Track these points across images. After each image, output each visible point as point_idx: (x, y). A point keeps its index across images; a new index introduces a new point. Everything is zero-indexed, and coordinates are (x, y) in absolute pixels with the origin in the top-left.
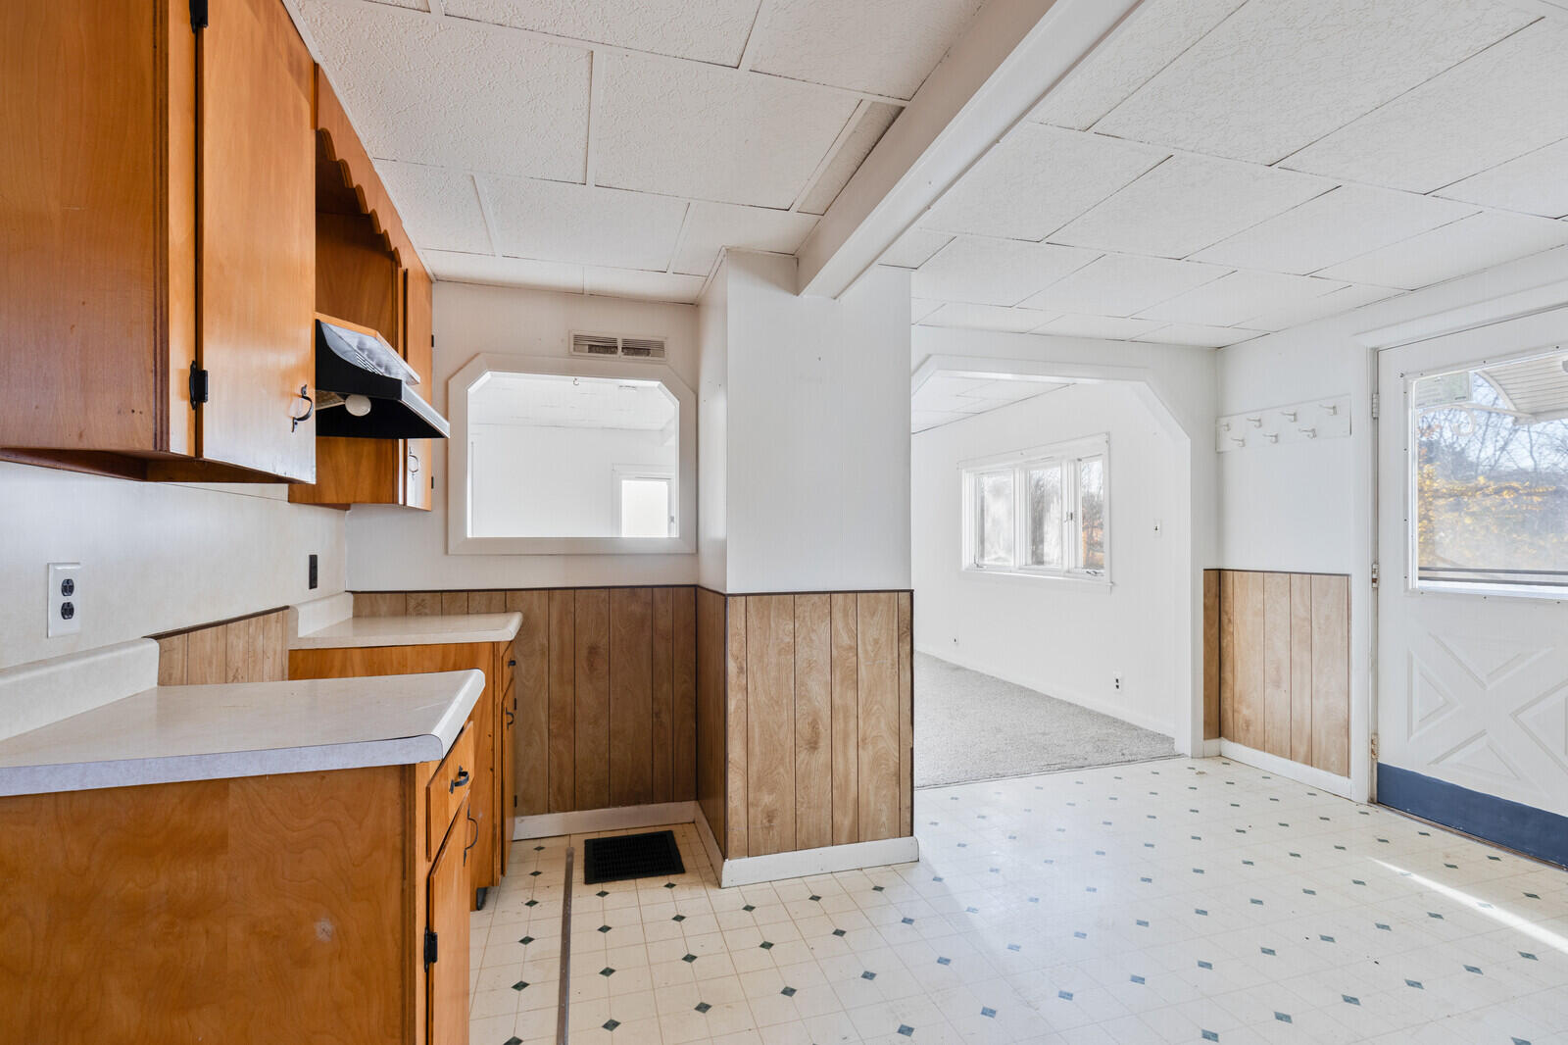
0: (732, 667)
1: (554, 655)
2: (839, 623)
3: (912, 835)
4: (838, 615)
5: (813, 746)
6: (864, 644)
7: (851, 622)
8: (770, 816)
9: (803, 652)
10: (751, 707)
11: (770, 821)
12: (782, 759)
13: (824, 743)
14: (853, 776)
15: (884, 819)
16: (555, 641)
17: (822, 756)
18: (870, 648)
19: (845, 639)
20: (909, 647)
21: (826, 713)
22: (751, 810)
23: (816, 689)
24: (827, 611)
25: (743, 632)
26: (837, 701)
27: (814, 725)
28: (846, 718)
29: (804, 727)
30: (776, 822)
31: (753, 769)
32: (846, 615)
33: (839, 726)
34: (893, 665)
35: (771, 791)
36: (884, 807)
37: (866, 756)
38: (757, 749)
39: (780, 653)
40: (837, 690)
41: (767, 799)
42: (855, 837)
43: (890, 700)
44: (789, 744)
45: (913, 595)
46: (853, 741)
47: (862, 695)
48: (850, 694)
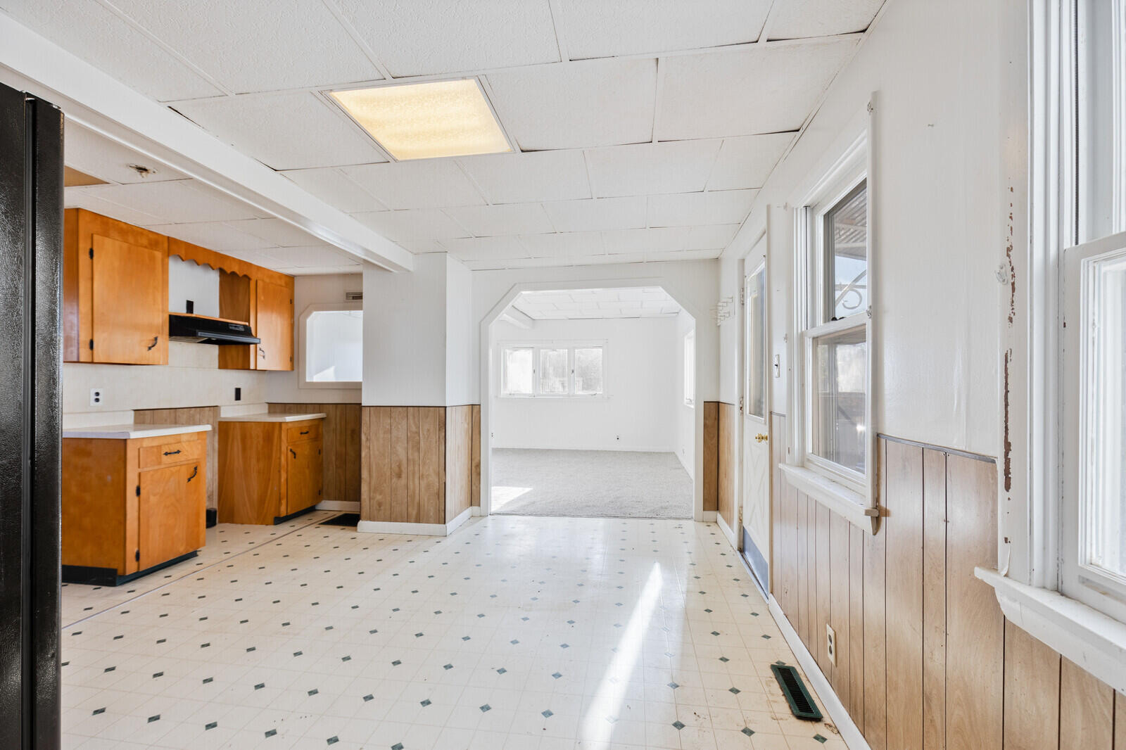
0: (363, 438)
1: (338, 432)
2: (411, 421)
3: (445, 523)
4: (411, 417)
5: (399, 476)
6: (423, 431)
7: (416, 419)
8: (380, 504)
9: (394, 433)
10: (372, 457)
11: (380, 507)
12: (385, 480)
13: (404, 475)
14: (417, 492)
15: (432, 514)
16: (338, 427)
17: (403, 481)
18: (425, 433)
19: (414, 429)
20: (443, 434)
21: (405, 462)
22: (372, 501)
23: (401, 451)
24: (405, 415)
25: (368, 422)
26: (410, 457)
27: (399, 467)
28: (414, 464)
29: (396, 469)
30: (382, 508)
31: (373, 483)
32: (414, 417)
33: (411, 468)
34: (436, 442)
35: (380, 494)
36: (432, 509)
37: (423, 483)
38: (374, 475)
39: (384, 433)
40: (410, 452)
41: (378, 497)
42: (418, 520)
43: (435, 459)
44: (388, 474)
45: (447, 408)
46: (417, 476)
47: (422, 455)
48: (416, 454)
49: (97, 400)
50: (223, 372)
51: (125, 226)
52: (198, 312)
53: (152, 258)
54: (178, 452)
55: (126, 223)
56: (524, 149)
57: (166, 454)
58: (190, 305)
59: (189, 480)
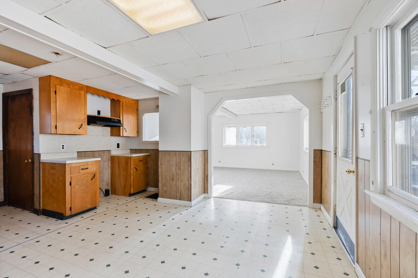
0: (159, 164)
1: (154, 161)
2: (177, 157)
3: (191, 201)
4: (177, 156)
5: (173, 180)
6: (182, 162)
8: (166, 191)
9: (171, 162)
10: (163, 171)
11: (166, 192)
12: (168, 181)
13: (175, 180)
14: (180, 187)
15: (186, 197)
16: (154, 158)
17: (174, 182)
18: (183, 162)
19: (178, 160)
20: (190, 163)
21: (175, 174)
22: (163, 190)
23: (174, 170)
24: (175, 155)
25: (161, 157)
26: (177, 172)
27: (173, 176)
28: (179, 176)
29: (171, 177)
30: (167, 193)
31: (163, 183)
32: (178, 156)
33: (177, 177)
34: (187, 166)
35: (166, 187)
36: (186, 195)
37: (182, 184)
38: (163, 179)
39: (167, 162)
40: (177, 170)
41: (165, 188)
42: (180, 199)
43: (187, 173)
44: (169, 179)
45: (192, 152)
46: (180, 180)
47: (181, 172)
48: (179, 171)
49: (63, 148)
50: (112, 137)
51: (69, 82)
52: (102, 115)
53: (80, 94)
54: (87, 168)
55: (69, 81)
56: (209, 19)
57: (82, 169)
58: (99, 112)
59: (92, 179)
